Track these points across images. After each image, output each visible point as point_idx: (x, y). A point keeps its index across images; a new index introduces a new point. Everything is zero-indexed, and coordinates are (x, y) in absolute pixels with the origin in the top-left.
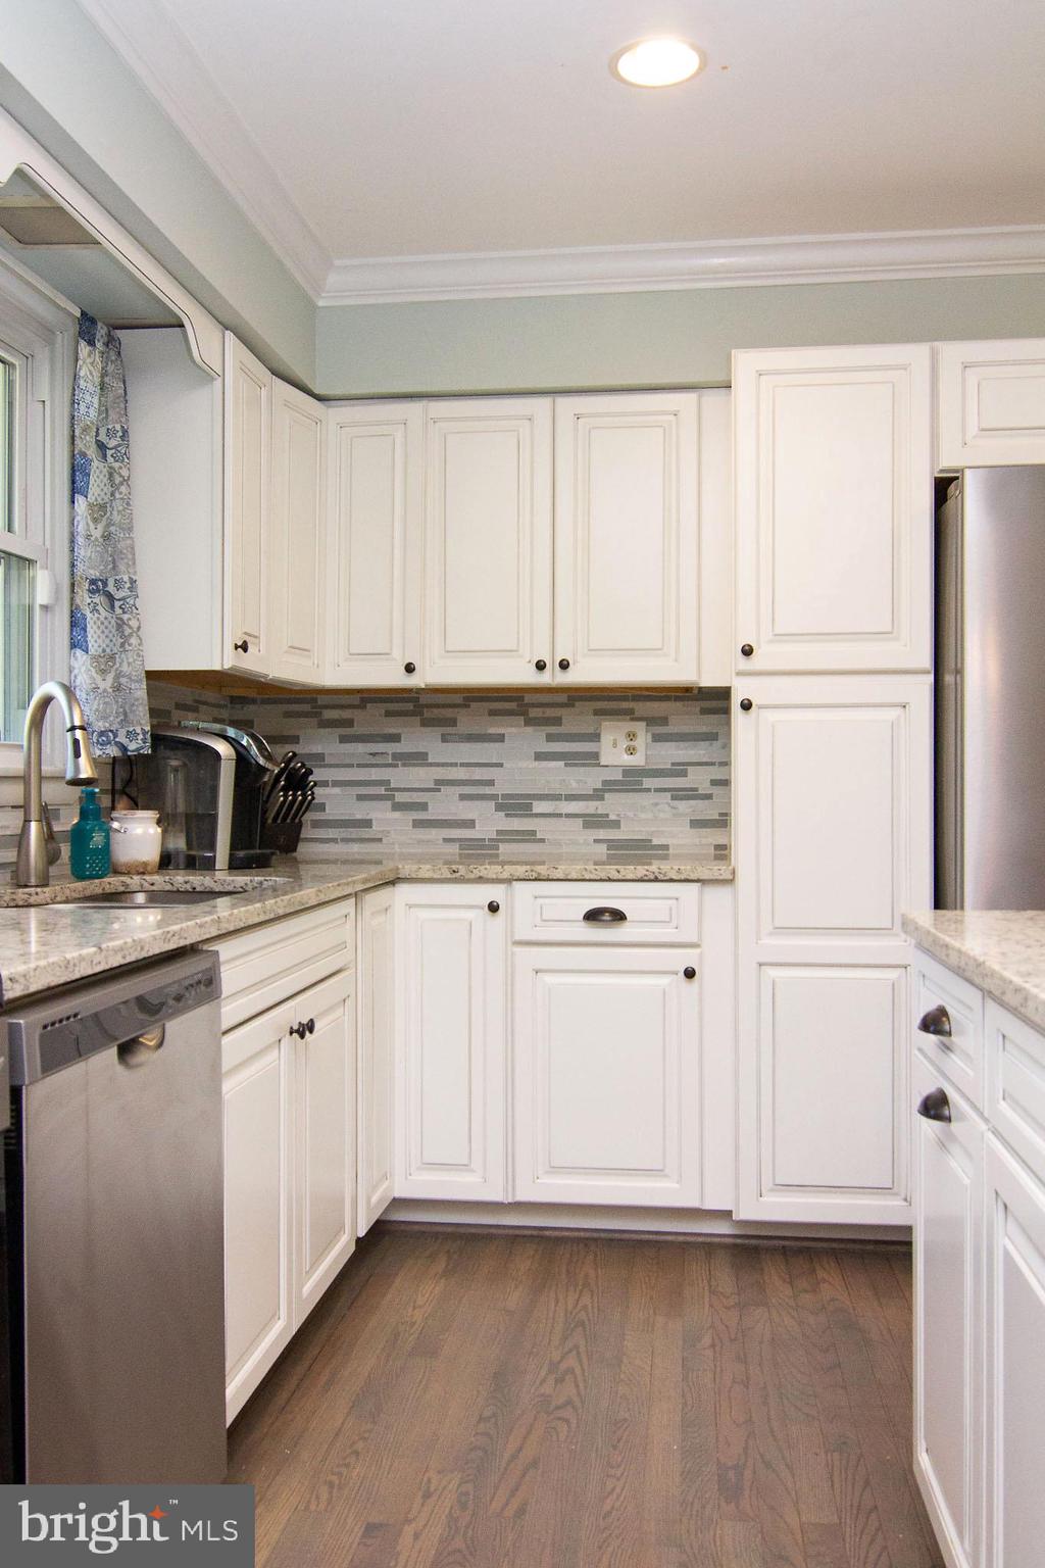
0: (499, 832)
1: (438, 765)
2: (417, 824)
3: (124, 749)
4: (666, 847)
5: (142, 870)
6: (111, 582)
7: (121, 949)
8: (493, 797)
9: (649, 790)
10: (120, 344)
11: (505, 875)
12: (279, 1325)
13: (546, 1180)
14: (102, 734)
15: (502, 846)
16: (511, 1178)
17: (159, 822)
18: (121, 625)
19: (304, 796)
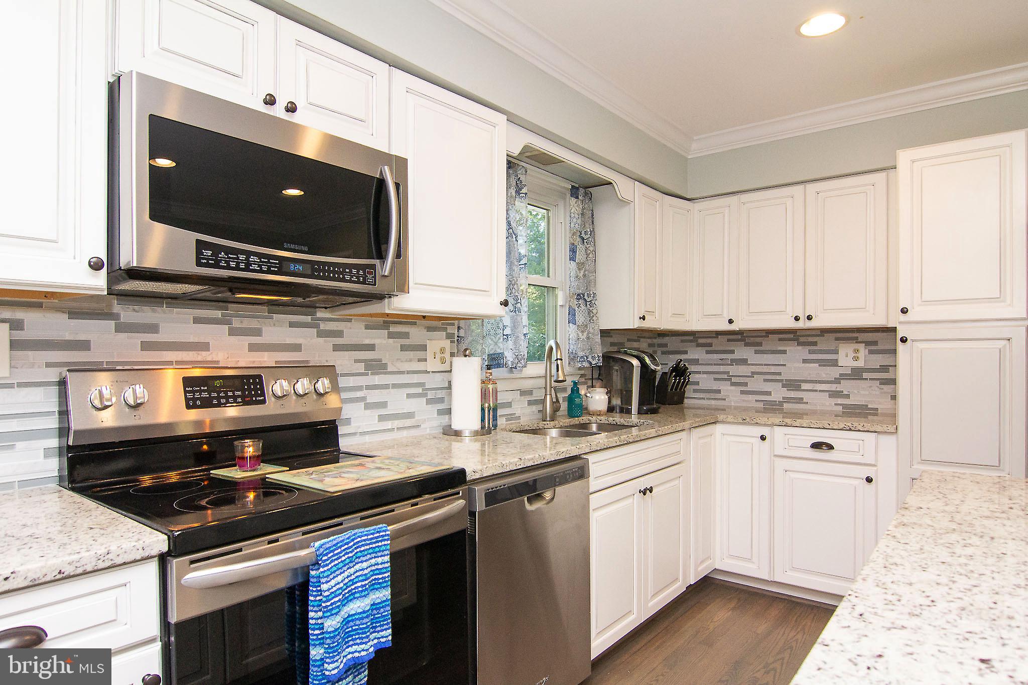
0: (783, 398)
1: (753, 365)
2: (742, 392)
3: (591, 363)
4: (877, 409)
5: (599, 414)
6: (586, 294)
7: (533, 459)
8: (781, 381)
9: (866, 379)
10: (591, 194)
11: (770, 423)
12: (631, 618)
13: (789, 573)
14: (582, 357)
15: (785, 405)
16: (772, 568)
17: (607, 393)
18: (590, 312)
19: (685, 379)
